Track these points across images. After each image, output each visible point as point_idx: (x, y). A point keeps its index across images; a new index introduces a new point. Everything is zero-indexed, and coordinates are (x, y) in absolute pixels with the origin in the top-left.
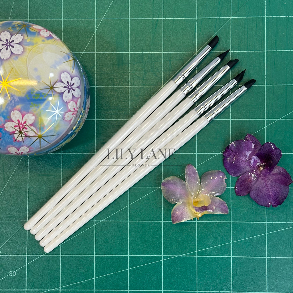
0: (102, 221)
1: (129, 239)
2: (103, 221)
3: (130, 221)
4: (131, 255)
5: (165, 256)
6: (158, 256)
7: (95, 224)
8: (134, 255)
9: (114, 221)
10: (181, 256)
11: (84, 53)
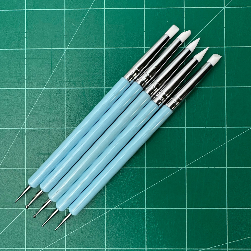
0: (113, 208)
1: (146, 229)
2: (115, 208)
3: (148, 208)
4: (149, 249)
5: (190, 249)
6: (181, 249)
7: (106, 213)
8: (153, 249)
9: (128, 208)
10: (209, 249)
11: (90, 9)
